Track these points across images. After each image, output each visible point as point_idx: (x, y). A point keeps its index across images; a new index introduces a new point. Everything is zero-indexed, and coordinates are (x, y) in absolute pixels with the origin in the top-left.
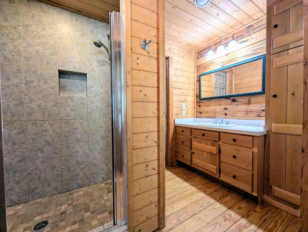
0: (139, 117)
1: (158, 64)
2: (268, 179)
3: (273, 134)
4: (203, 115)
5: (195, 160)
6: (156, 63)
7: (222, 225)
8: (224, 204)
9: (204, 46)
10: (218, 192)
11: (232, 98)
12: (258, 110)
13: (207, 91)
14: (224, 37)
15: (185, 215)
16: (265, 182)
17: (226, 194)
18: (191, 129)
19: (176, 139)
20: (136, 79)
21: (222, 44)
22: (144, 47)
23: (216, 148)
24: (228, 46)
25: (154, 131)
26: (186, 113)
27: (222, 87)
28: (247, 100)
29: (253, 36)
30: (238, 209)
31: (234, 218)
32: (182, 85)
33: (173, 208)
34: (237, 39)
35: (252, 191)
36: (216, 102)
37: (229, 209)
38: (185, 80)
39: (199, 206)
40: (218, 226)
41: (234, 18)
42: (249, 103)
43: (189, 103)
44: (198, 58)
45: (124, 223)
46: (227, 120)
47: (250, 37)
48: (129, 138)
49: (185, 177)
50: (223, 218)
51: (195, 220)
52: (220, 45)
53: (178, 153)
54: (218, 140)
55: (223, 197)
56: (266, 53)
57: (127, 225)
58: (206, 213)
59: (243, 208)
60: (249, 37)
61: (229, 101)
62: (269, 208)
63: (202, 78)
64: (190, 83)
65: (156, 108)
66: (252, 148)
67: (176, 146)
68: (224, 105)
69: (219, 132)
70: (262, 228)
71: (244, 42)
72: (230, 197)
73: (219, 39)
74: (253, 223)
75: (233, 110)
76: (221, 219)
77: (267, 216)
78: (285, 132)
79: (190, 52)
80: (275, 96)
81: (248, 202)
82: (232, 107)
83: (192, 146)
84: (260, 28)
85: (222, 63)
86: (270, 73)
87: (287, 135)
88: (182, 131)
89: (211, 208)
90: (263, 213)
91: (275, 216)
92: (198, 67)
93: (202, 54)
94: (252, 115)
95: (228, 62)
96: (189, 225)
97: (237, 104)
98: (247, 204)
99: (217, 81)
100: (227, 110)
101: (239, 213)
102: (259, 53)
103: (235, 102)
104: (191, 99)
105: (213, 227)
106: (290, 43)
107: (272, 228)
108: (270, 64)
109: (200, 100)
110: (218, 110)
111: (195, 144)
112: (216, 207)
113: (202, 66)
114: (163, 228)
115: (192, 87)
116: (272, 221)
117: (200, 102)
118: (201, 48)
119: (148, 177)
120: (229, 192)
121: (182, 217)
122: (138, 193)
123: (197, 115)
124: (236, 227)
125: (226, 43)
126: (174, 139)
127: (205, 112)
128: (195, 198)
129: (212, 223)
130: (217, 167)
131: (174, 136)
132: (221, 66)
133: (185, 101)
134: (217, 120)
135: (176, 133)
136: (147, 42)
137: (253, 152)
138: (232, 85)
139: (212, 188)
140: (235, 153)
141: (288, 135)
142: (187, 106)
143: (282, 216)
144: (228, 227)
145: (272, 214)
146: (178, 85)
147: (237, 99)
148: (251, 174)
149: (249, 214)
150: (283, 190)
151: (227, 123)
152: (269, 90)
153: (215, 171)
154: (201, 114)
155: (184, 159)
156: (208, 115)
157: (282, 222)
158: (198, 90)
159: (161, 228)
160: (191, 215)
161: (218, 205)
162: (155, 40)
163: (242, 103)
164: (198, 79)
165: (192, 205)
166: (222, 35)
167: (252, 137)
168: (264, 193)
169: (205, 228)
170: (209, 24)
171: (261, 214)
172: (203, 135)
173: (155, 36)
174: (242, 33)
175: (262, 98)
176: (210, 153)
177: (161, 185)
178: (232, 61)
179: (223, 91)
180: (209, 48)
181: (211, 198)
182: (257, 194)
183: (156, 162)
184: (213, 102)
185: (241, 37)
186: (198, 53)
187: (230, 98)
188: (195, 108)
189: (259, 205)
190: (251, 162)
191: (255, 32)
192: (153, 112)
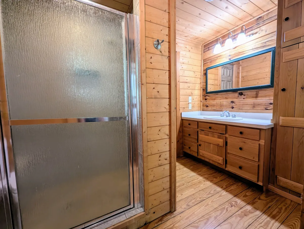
0: (153, 113)
1: (170, 62)
2: (273, 170)
3: (280, 127)
4: (210, 108)
5: (202, 152)
6: (167, 61)
7: (229, 211)
8: (230, 192)
9: (211, 39)
10: (224, 181)
11: (239, 92)
12: (265, 103)
13: (213, 85)
14: (232, 29)
15: (193, 201)
16: (271, 172)
17: (232, 184)
18: (198, 122)
19: (182, 132)
20: (149, 77)
21: (230, 36)
22: (156, 47)
23: (223, 140)
24: (236, 39)
25: (165, 125)
26: (193, 107)
27: (229, 80)
28: (255, 94)
29: (263, 28)
30: (243, 197)
31: (240, 204)
32: (189, 79)
33: (182, 194)
34: (245, 31)
35: (258, 181)
36: (223, 95)
37: (235, 196)
38: (192, 74)
39: (207, 194)
40: (225, 211)
41: (243, 11)
42: (257, 97)
43: (195, 97)
44: (204, 51)
45: (140, 206)
46: (234, 113)
47: (260, 29)
48: (145, 131)
49: (191, 167)
50: (230, 205)
51: (204, 205)
52: (228, 38)
53: (185, 145)
54: (224, 133)
55: (229, 186)
56: (276, 46)
57: (144, 208)
58: (213, 200)
59: (248, 196)
60: (258, 29)
61: (236, 95)
62: (274, 196)
63: (209, 71)
64: (197, 77)
65: (168, 104)
66: (259, 141)
67: (182, 138)
68: (231, 98)
69: (226, 125)
70: (267, 213)
71: (253, 34)
72: (236, 186)
73: (226, 32)
74: (258, 210)
75: (240, 104)
76: (228, 205)
77: (272, 203)
78: (293, 125)
79: (196, 46)
80: (284, 90)
81: (253, 191)
82: (239, 100)
83: (199, 138)
84: (270, 20)
85: (230, 56)
86: (279, 67)
87: (294, 128)
88: (189, 124)
89: (217, 195)
90: (268, 200)
91: (279, 204)
92: (204, 60)
93: (209, 48)
94: (260, 109)
95: (235, 55)
96: (198, 210)
97: (245, 97)
98: (252, 193)
99: (224, 74)
100: (233, 104)
101: (244, 200)
102: (269, 45)
103: (242, 96)
104: (198, 93)
105: (220, 212)
106: (301, 36)
107: (276, 214)
108: (279, 57)
109: (206, 93)
110: (225, 103)
111: (202, 136)
112: (223, 195)
113: (208, 59)
114: (175, 211)
115: (199, 81)
116: (277, 208)
117: (206, 96)
118: (208, 41)
119: (161, 166)
120: (235, 181)
121: (191, 203)
122: (152, 180)
123: (203, 108)
124: (242, 212)
125: (235, 35)
126: (181, 131)
127: (211, 105)
128: (202, 186)
129: (220, 208)
130: (223, 159)
131: (181, 129)
132: (228, 59)
133: (191, 94)
134: (224, 113)
135: (182, 126)
136: (160, 42)
137: (259, 144)
138: (238, 78)
139: (218, 178)
140: (241, 145)
141: (296, 128)
142: (193, 99)
143: (286, 204)
144: (234, 212)
145: (276, 202)
146: (185, 79)
147: (244, 92)
148: (258, 165)
149: (254, 201)
150: (289, 180)
151: (234, 116)
152: (278, 84)
153: (221, 162)
154: (207, 107)
155: (191, 150)
156: (215, 108)
157: (286, 209)
158: (205, 84)
159: (172, 211)
160: (199, 201)
161: (224, 193)
162: (166, 39)
163: (249, 96)
164: (204, 73)
165: (199, 192)
166: (230, 27)
167: (259, 130)
168: (269, 183)
169: (213, 212)
170: (217, 17)
171: (266, 201)
172: (210, 128)
173: (167, 35)
174: (251, 25)
175: (271, 92)
176: (216, 145)
177: (173, 174)
178: (241, 54)
179: (229, 84)
180: (216, 41)
181: (218, 187)
182: (262, 183)
183: (168, 153)
184: (219, 95)
185: (250, 29)
186: (205, 46)
187: (237, 92)
188: (201, 101)
189: (264, 193)
190: (258, 153)
191: (264, 24)
192: (165, 108)
